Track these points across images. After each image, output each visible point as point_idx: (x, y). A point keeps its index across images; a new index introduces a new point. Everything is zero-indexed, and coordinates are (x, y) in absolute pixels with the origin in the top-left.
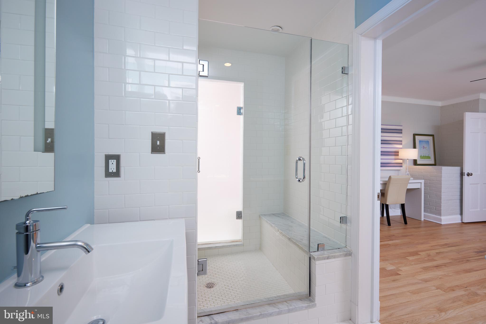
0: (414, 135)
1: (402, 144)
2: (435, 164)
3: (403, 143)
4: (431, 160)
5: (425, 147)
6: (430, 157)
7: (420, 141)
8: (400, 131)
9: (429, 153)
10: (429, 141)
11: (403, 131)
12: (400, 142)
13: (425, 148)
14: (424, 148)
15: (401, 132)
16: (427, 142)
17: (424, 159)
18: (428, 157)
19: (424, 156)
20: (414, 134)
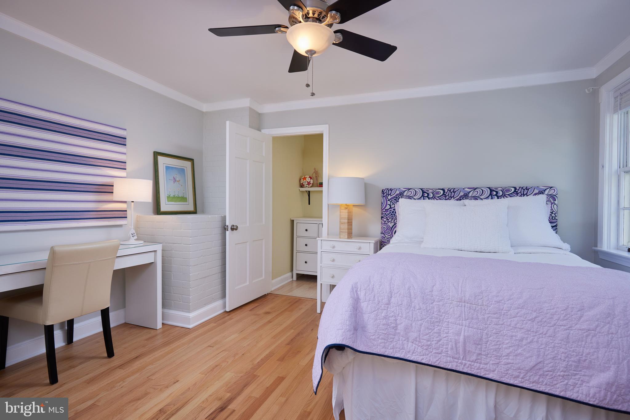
0: (156, 154)
1: (125, 169)
2: (195, 211)
3: (128, 166)
4: (187, 203)
5: (177, 179)
6: (186, 198)
7: (168, 168)
8: (121, 141)
9: (184, 192)
10: (185, 169)
11: (128, 142)
12: (121, 165)
13: (178, 181)
14: (175, 180)
15: (123, 143)
16: (182, 171)
17: (176, 201)
18: (183, 199)
19: (174, 197)
20: (154, 152)
